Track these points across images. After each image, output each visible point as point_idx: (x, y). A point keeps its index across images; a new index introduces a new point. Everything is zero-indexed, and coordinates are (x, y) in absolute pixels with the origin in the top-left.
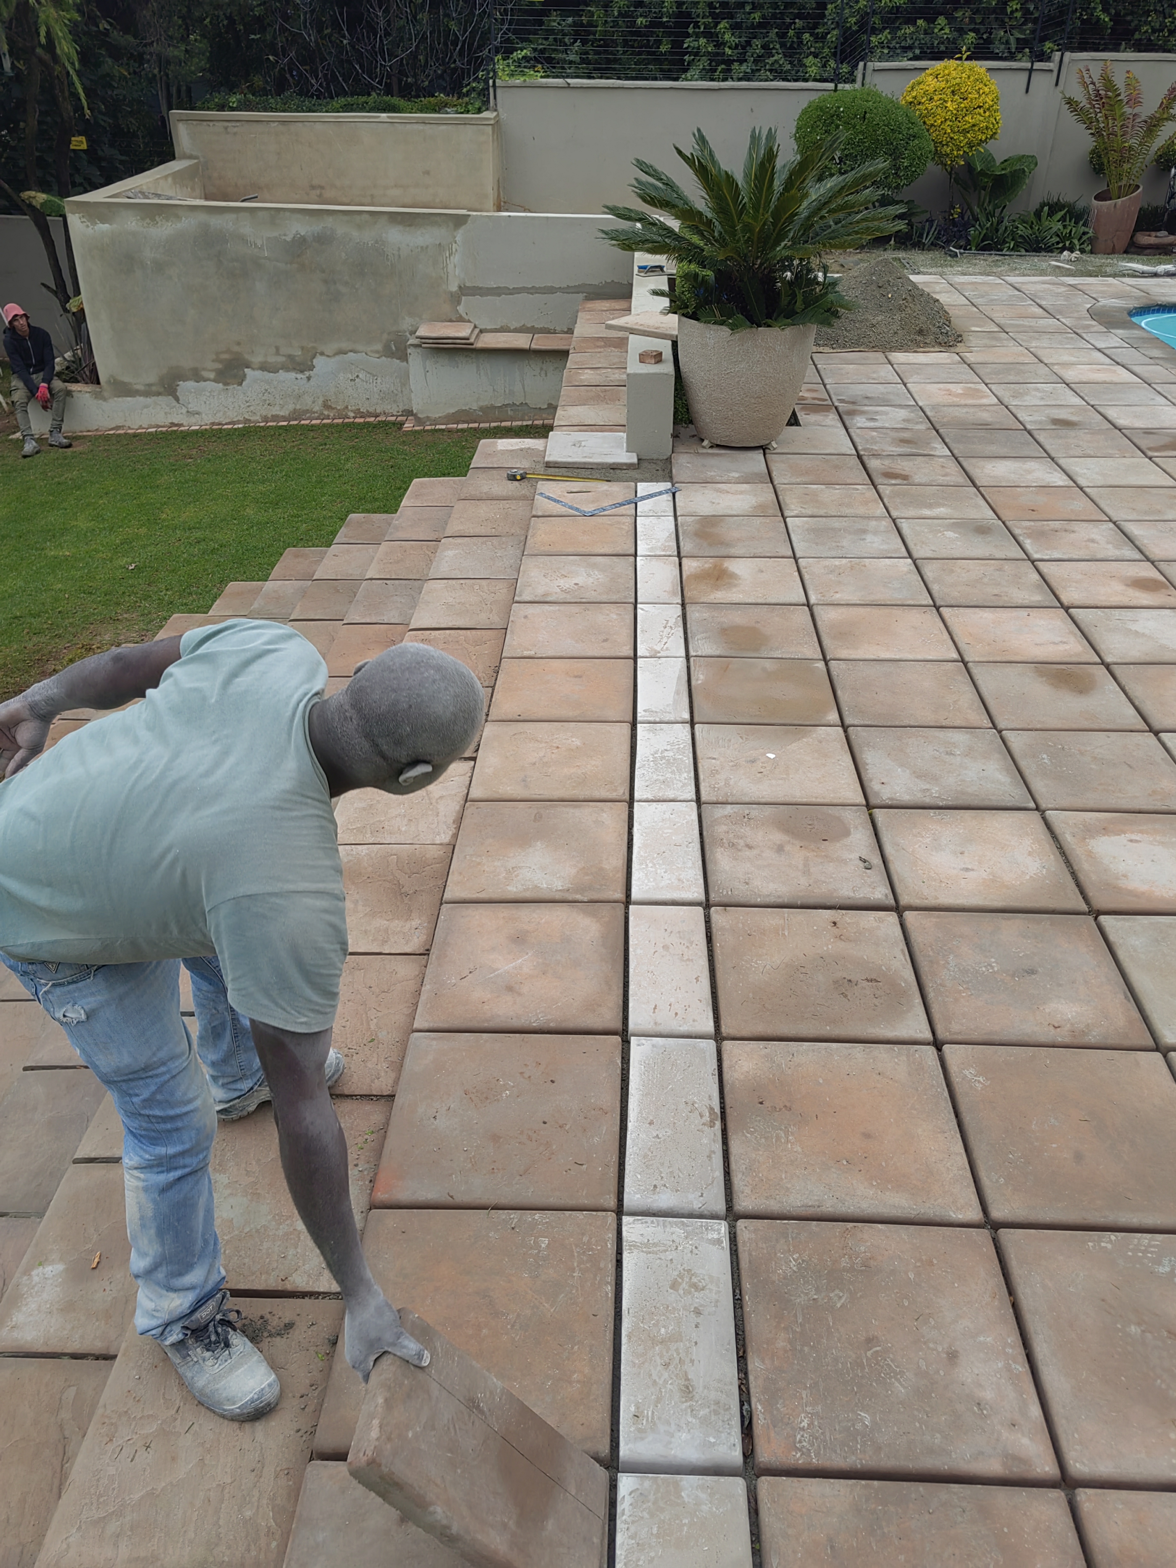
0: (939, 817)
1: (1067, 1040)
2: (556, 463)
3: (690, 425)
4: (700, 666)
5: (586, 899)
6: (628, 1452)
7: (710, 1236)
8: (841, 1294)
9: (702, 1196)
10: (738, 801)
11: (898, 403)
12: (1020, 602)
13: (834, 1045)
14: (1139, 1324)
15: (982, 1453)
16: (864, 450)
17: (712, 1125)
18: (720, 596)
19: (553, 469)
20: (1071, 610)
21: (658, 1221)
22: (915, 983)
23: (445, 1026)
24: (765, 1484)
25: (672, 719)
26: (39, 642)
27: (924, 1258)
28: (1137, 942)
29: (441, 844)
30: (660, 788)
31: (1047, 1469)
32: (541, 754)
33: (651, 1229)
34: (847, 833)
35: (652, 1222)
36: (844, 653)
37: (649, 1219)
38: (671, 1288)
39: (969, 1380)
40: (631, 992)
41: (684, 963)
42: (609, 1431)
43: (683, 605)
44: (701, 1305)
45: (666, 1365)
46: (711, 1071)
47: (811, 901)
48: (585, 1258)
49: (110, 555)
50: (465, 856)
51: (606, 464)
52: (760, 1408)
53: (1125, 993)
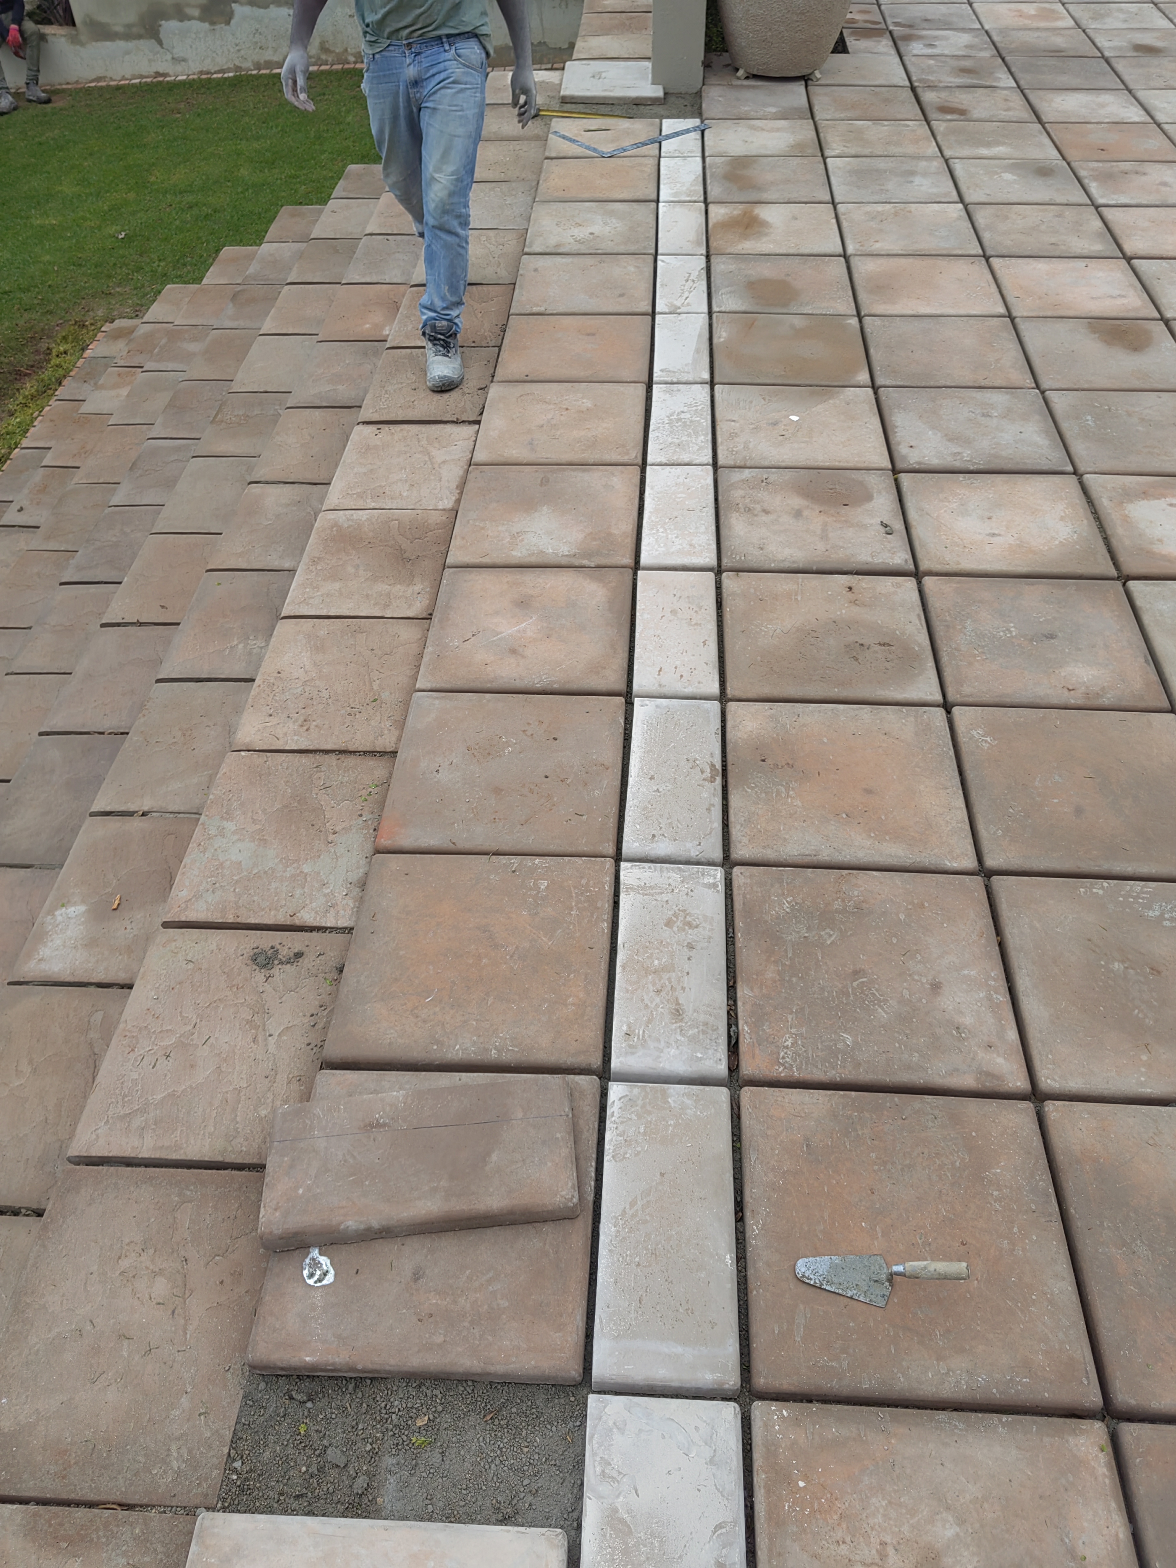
0: (969, 482)
1: (1080, 702)
2: (573, 97)
3: (724, 54)
4: (723, 323)
5: (592, 565)
6: (619, 1064)
7: (706, 881)
8: (832, 933)
9: (700, 844)
10: (758, 465)
11: (961, 26)
12: (1078, 251)
13: (841, 706)
14: (1123, 962)
15: (958, 1070)
16: (920, 81)
17: (712, 780)
18: (748, 246)
19: (569, 105)
20: (1134, 261)
21: (655, 867)
22: (929, 648)
23: (448, 686)
24: (747, 1094)
25: (691, 379)
26: (31, 319)
27: (916, 901)
28: (1164, 607)
29: (444, 510)
30: (675, 451)
31: (1019, 1084)
32: (550, 416)
33: (648, 874)
34: (869, 498)
35: (650, 868)
36: (880, 309)
37: (646, 865)
38: (666, 925)
39: (950, 1008)
40: (636, 655)
41: (692, 628)
42: (601, 1047)
43: (708, 257)
44: (695, 941)
45: (658, 992)
46: (714, 730)
47: (827, 566)
48: (583, 899)
49: (98, 223)
50: (468, 522)
51: (629, 98)
52: (746, 1028)
53: (1145, 656)
